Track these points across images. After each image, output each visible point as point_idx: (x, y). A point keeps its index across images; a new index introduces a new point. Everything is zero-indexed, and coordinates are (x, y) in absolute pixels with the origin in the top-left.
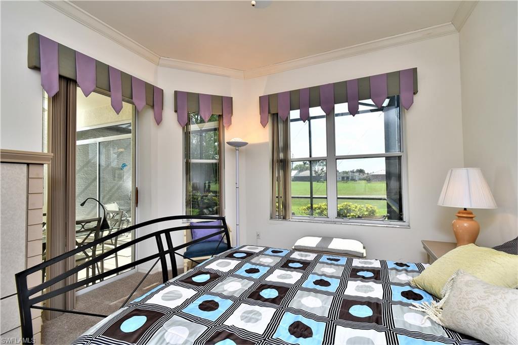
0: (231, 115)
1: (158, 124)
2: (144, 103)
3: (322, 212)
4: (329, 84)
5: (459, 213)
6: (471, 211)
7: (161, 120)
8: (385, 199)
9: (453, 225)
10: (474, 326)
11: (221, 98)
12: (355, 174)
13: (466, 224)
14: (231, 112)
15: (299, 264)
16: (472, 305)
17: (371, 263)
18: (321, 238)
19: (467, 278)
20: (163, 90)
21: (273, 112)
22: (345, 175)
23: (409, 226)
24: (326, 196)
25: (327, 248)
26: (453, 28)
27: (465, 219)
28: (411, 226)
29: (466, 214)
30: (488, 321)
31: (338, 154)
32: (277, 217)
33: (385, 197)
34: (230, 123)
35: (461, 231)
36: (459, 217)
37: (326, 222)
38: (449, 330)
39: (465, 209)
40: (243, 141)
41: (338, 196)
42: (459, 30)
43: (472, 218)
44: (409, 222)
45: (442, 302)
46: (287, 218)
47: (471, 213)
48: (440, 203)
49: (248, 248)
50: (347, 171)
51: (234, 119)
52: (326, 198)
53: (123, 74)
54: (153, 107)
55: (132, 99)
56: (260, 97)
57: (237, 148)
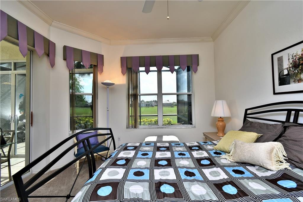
0: (103, 65)
1: (52, 68)
2: (43, 52)
3: (145, 123)
4: (160, 56)
5: (219, 119)
6: (223, 118)
7: (54, 64)
8: (176, 115)
9: (216, 124)
10: (248, 158)
11: (97, 55)
12: (153, 103)
13: (221, 124)
14: (103, 64)
15: (163, 148)
16: (246, 151)
17: (193, 144)
18: (157, 137)
19: (240, 142)
20: (55, 44)
21: (129, 67)
22: (148, 103)
23: (195, 127)
24: (157, 115)
25: (162, 141)
26: (211, 39)
27: (221, 122)
28: (196, 126)
29: (221, 119)
30: (253, 155)
31: (163, 92)
32: (131, 127)
33: (176, 114)
34: (102, 71)
35: (220, 127)
36: (219, 121)
37: (158, 128)
38: (237, 163)
39: (221, 117)
40: (111, 82)
41: (163, 114)
42: (214, 40)
43: (223, 121)
44: (195, 125)
45: (231, 153)
46: (137, 127)
47: (223, 119)
48: (212, 115)
49: (131, 144)
50: (149, 101)
51: (105, 68)
52: (157, 116)
53: (28, 29)
54: (48, 55)
55: (34, 47)
56: (121, 57)
57: (108, 87)
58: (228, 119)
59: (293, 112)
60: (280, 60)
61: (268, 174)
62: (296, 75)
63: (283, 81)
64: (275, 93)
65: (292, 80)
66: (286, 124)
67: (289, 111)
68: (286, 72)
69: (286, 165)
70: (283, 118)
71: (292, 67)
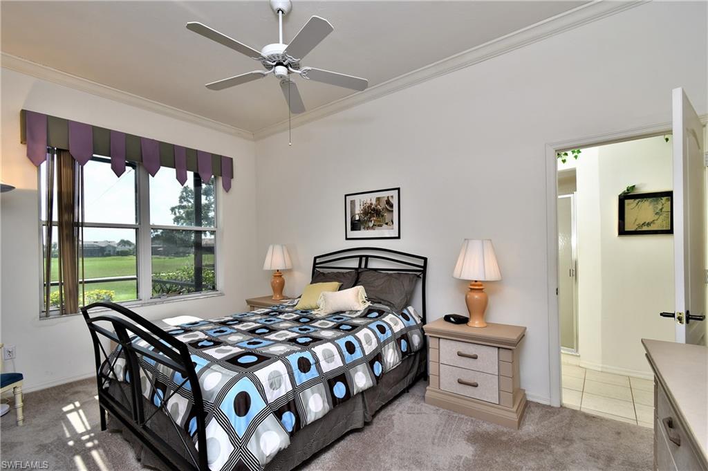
4: (154, 140)
5: (275, 274)
9: (272, 282)
13: (278, 281)
23: (222, 294)
27: (278, 277)
39: (278, 271)
43: (281, 276)
47: (280, 273)
58: (289, 271)
59: (364, 259)
60: (353, 202)
61: (359, 314)
62: (365, 222)
63: (355, 226)
64: (347, 239)
65: (362, 227)
66: (360, 271)
67: (361, 257)
68: (357, 218)
69: (369, 304)
70: (356, 266)
71: (363, 213)
